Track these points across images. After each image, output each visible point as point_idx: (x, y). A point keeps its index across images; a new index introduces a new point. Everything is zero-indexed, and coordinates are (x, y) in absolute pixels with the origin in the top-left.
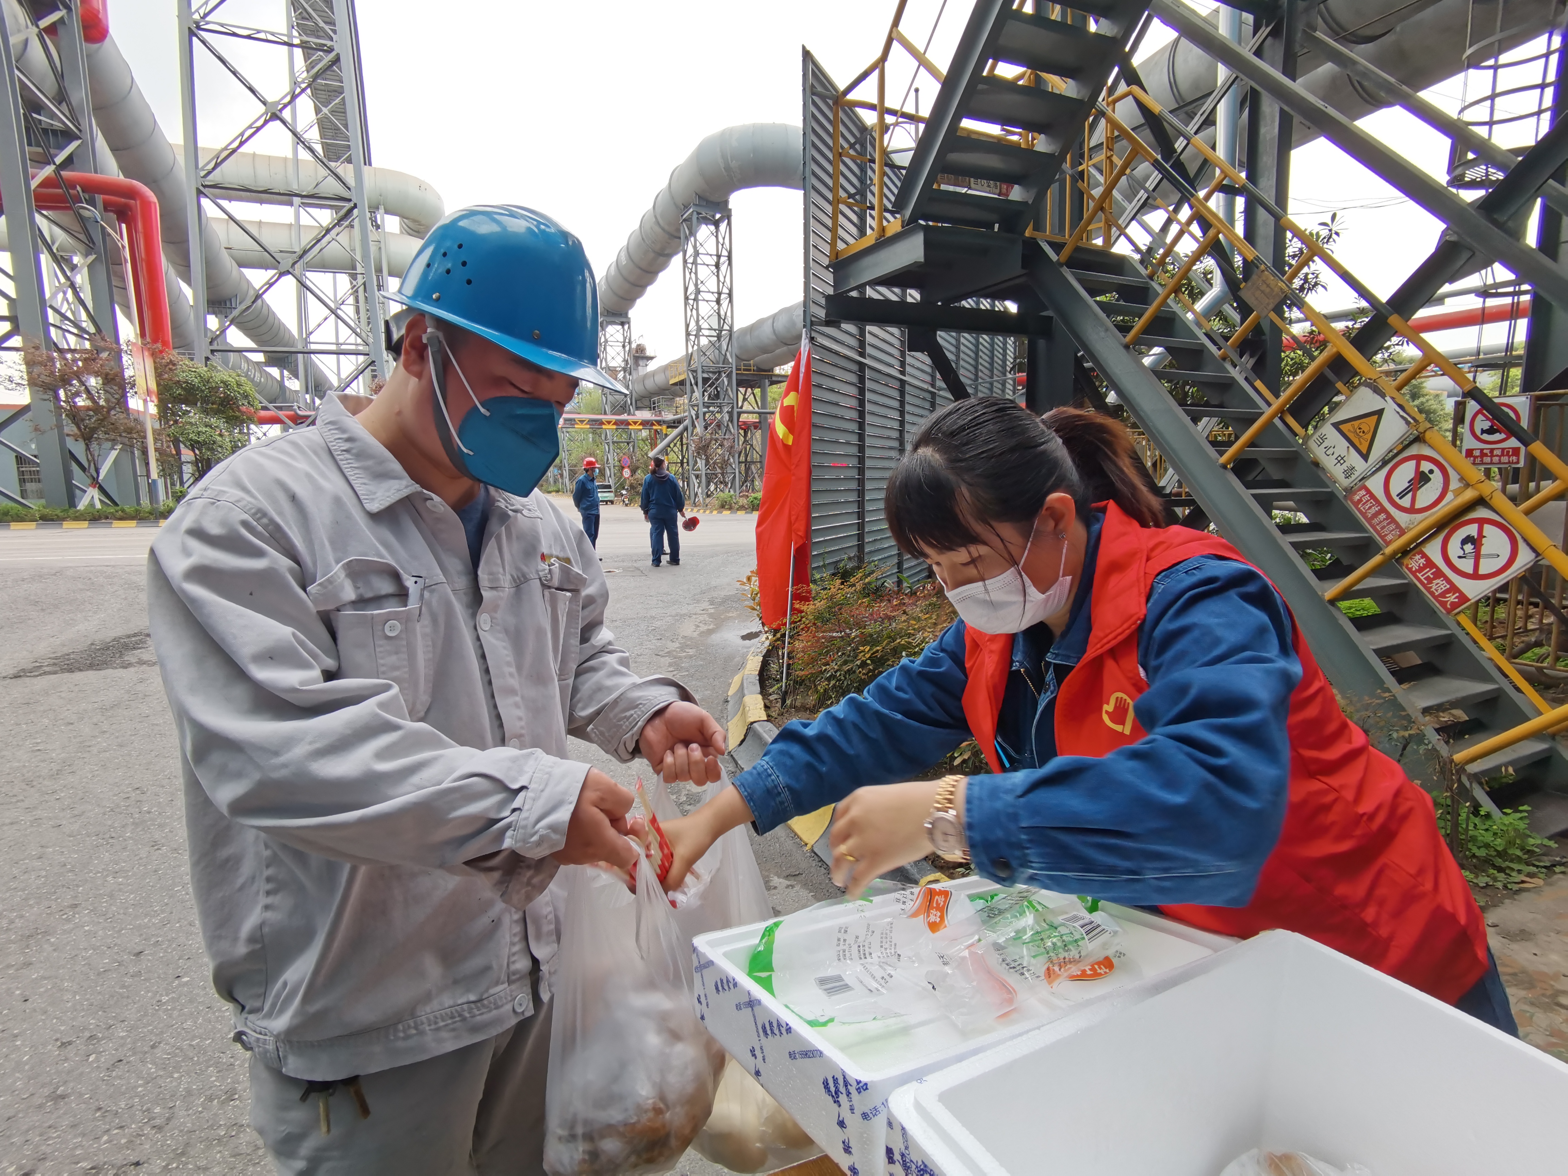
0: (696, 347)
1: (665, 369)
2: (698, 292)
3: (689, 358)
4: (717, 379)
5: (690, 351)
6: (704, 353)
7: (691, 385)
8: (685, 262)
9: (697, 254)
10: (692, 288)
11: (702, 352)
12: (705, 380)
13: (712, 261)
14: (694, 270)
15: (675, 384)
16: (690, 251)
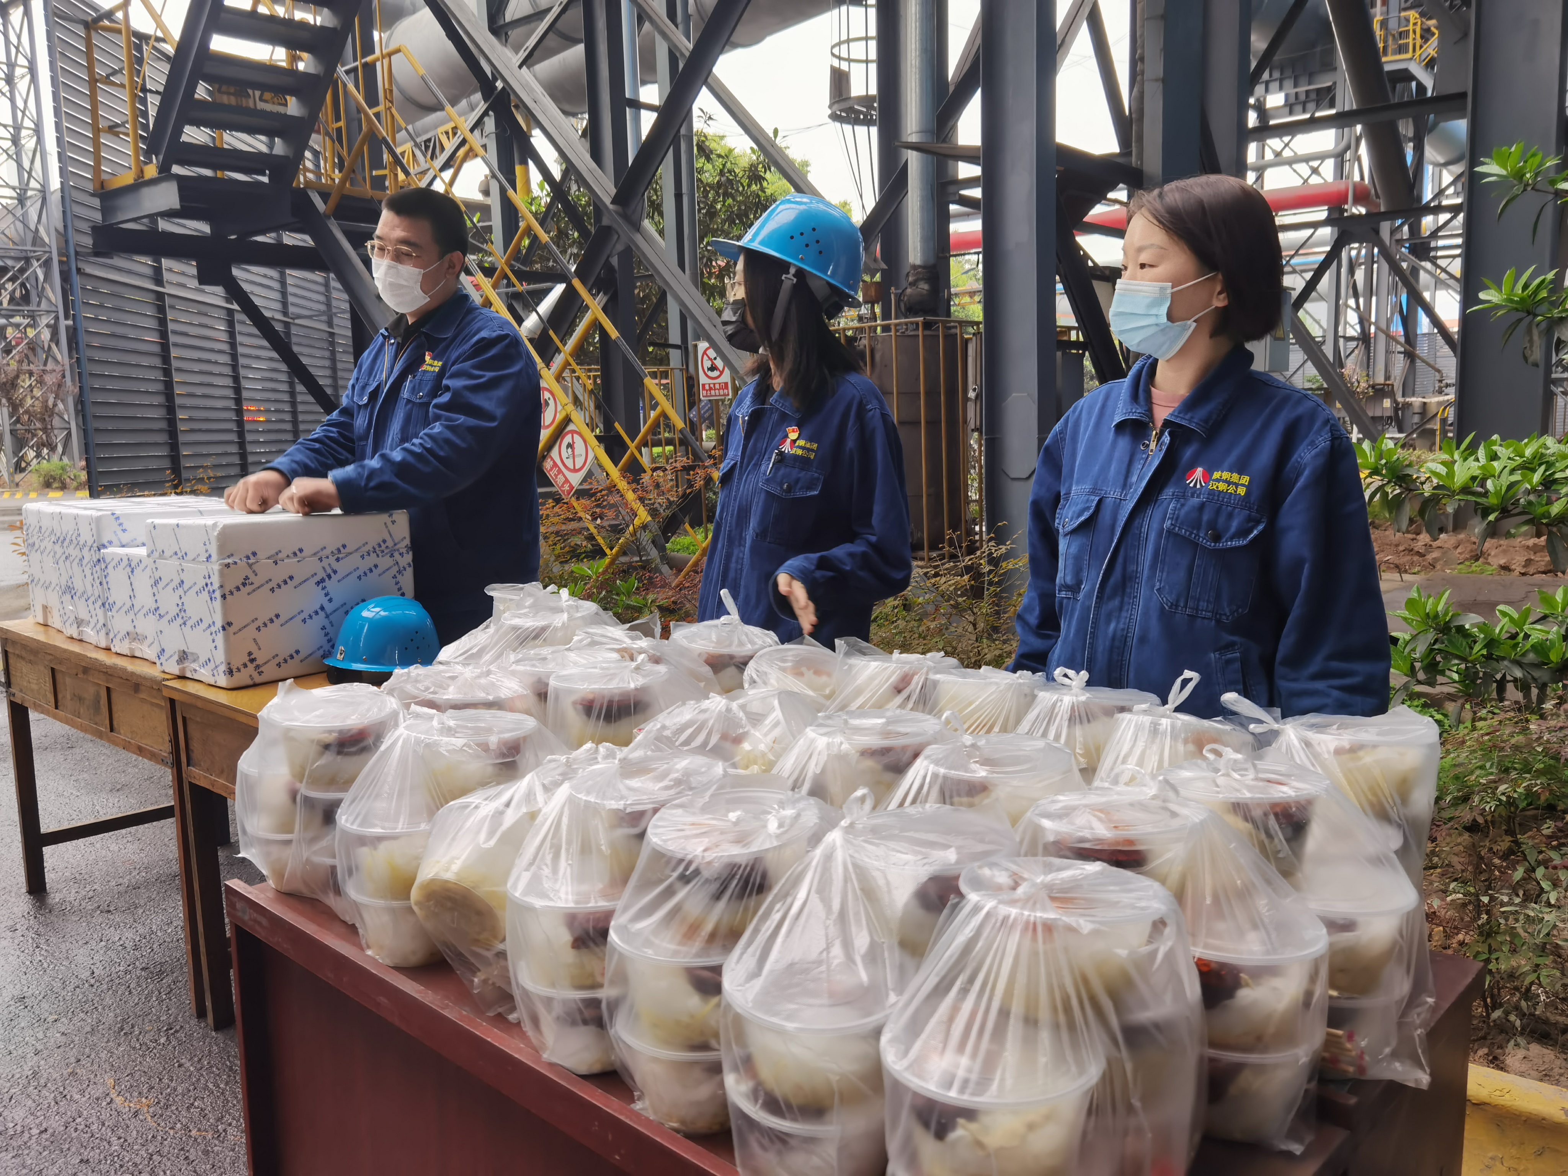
4: (22, 270)
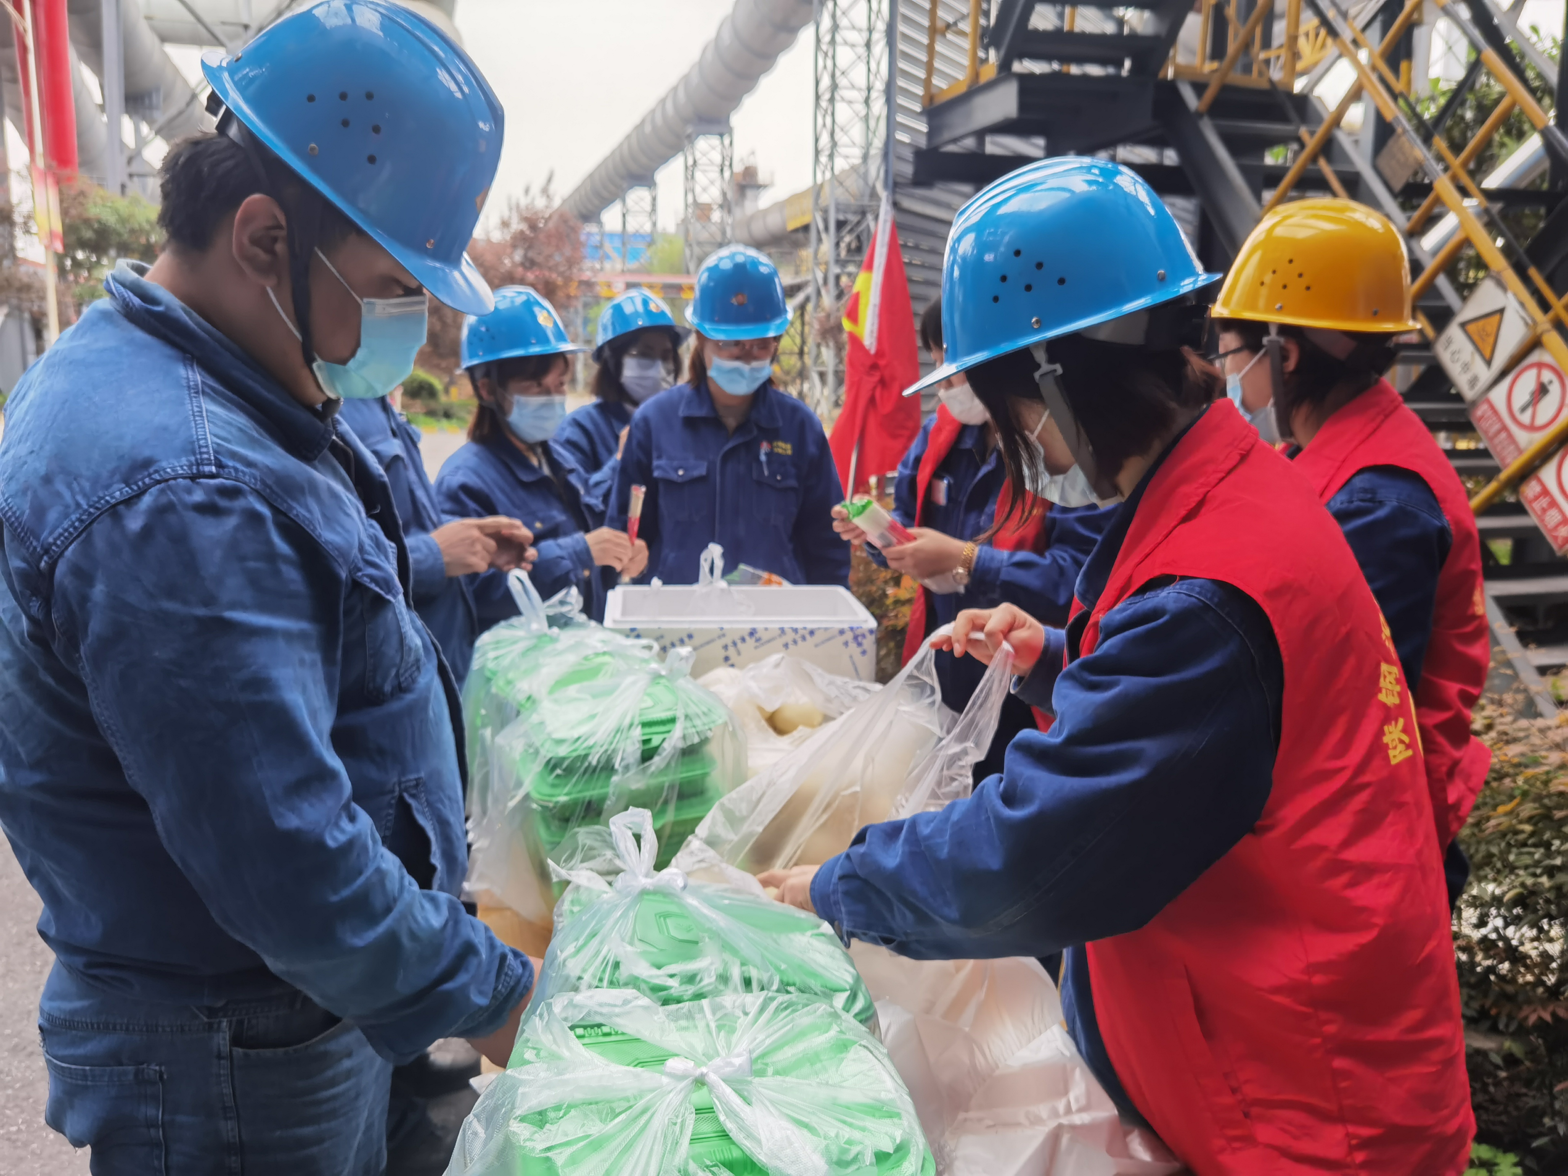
0: (828, 175)
1: (781, 206)
2: (834, 87)
3: (817, 190)
5: (819, 179)
6: (841, 184)
7: (818, 232)
8: (818, 40)
9: (835, 28)
10: (826, 82)
11: (837, 180)
12: (840, 225)
13: (859, 38)
14: (830, 54)
15: (796, 231)
16: (826, 23)
